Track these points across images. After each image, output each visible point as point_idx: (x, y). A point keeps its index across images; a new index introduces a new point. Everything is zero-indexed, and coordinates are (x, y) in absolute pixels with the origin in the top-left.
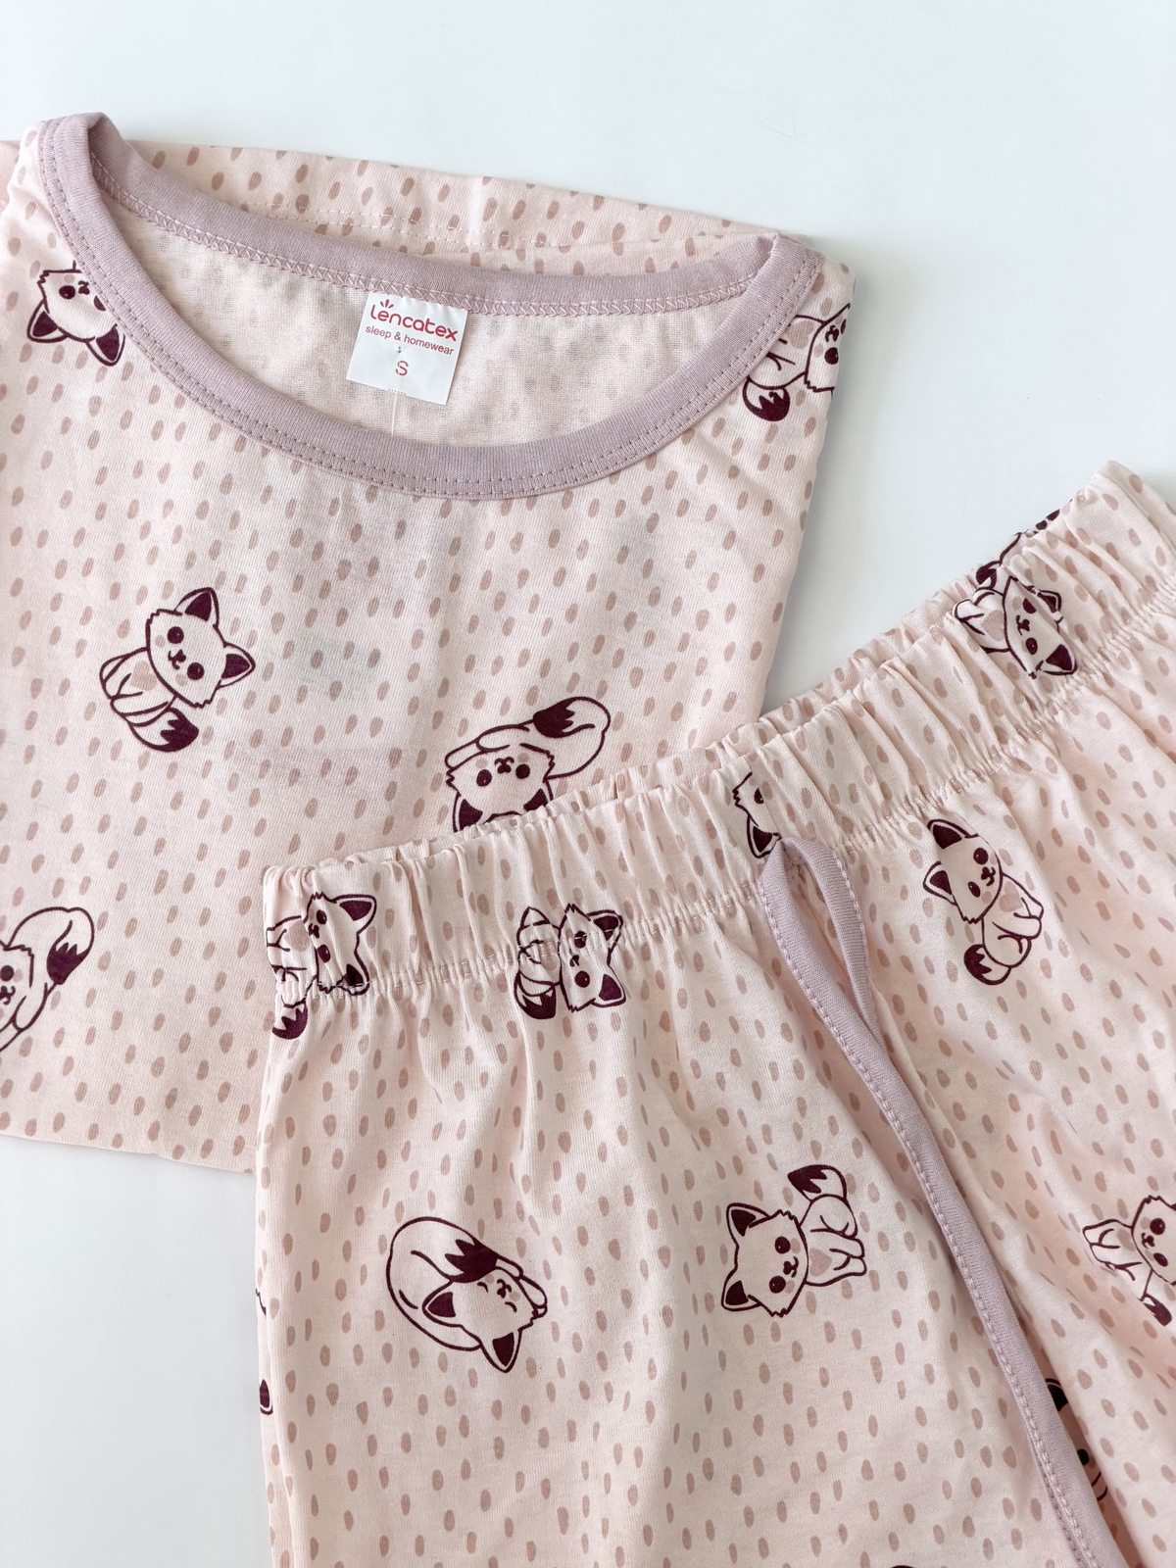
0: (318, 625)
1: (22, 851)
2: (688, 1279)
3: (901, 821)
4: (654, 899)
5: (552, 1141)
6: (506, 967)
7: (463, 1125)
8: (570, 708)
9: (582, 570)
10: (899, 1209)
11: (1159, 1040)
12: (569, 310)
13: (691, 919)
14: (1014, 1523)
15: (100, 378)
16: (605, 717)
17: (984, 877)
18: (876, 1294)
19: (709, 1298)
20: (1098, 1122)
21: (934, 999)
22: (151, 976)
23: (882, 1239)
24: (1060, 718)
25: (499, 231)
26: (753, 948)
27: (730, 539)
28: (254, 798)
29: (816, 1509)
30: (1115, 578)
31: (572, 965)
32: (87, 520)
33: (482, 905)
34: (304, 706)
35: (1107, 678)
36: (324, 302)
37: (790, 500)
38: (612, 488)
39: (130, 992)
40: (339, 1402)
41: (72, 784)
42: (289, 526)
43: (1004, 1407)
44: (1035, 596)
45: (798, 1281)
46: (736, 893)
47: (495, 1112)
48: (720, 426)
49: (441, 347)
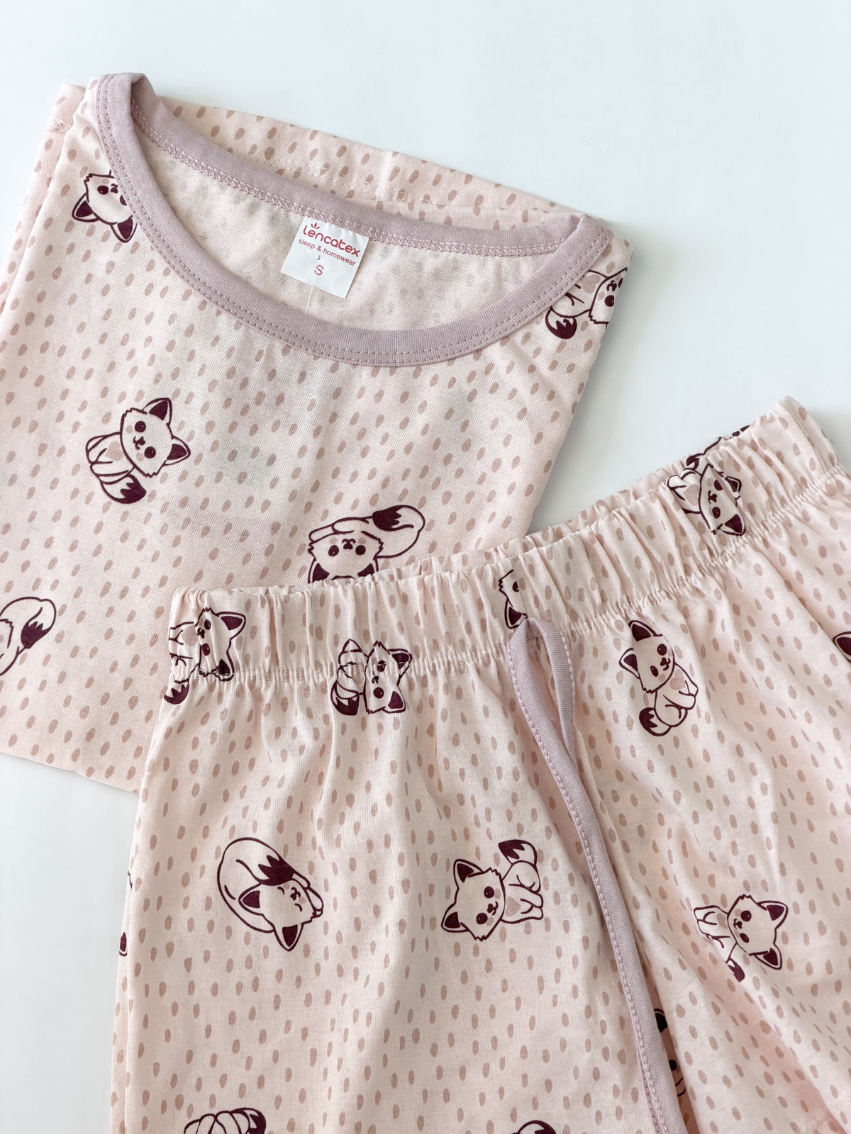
0: (235, 434)
1: (16, 558)
2: (420, 904)
3: (611, 618)
4: (435, 646)
5: (341, 798)
6: (328, 677)
7: (283, 779)
8: (399, 512)
9: (419, 420)
10: (571, 878)
11: (764, 788)
12: (437, 246)
13: (459, 663)
14: (618, 1102)
15: (116, 249)
16: (421, 521)
17: (662, 664)
18: (547, 933)
19: (433, 920)
20: (714, 838)
21: (615, 742)
22: (89, 651)
23: (557, 897)
24: (729, 564)
25: (399, 189)
26: (498, 689)
27: (524, 412)
28: (176, 542)
29: (486, 1074)
30: (780, 476)
31: (373, 682)
32: (93, 342)
33: (318, 633)
34: (219, 485)
35: (765, 541)
36: (273, 219)
37: (567, 394)
38: (449, 368)
39: (73, 660)
40: (173, 955)
41: (56, 517)
42: (227, 364)
43: (623, 1022)
44: (723, 479)
45: (496, 918)
46: (492, 650)
47: (306, 773)
48: (527, 337)
49: (347, 260)
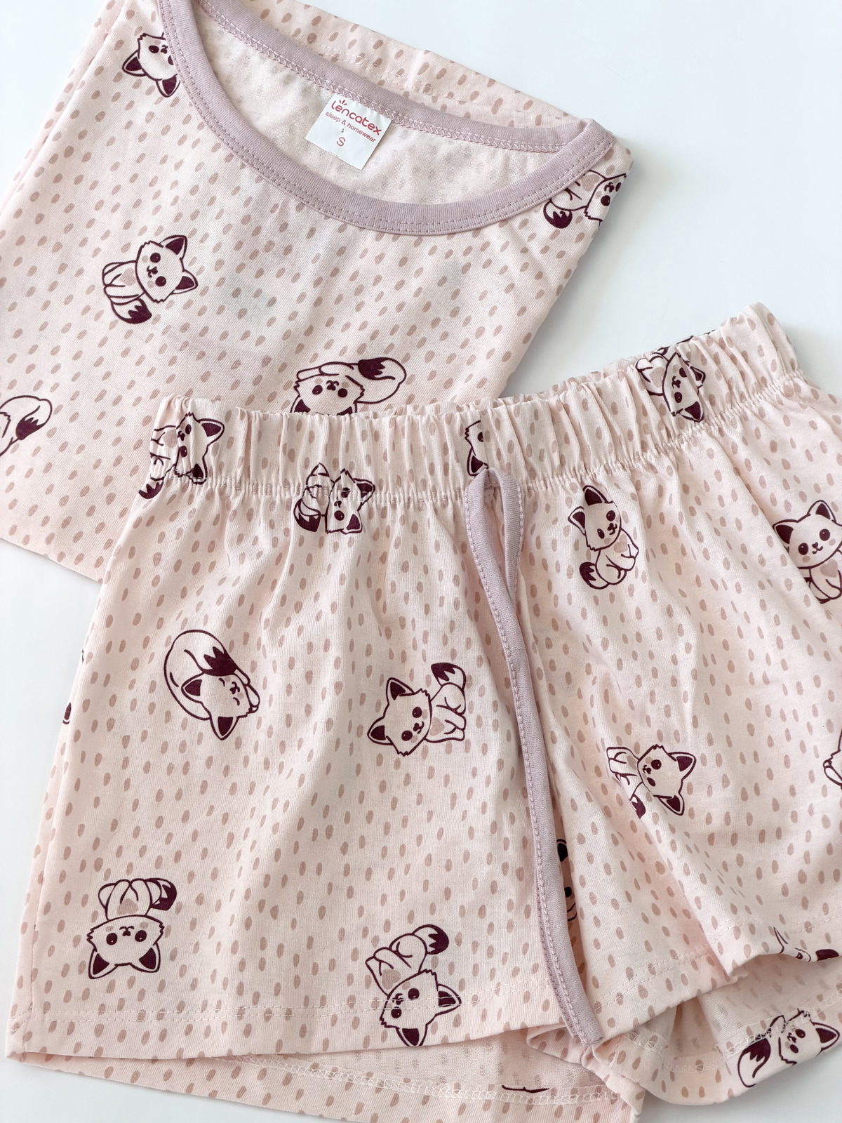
0: (243, 274)
1: (24, 360)
2: (350, 709)
3: (567, 480)
4: (399, 481)
5: (290, 605)
6: (294, 495)
7: (238, 579)
8: (383, 363)
9: (414, 284)
10: (495, 705)
11: (688, 648)
12: (453, 135)
13: (418, 502)
14: (511, 916)
15: (157, 103)
16: (403, 375)
17: (609, 529)
18: (466, 755)
19: (360, 728)
20: (635, 686)
21: (554, 592)
22: (76, 448)
23: (479, 721)
24: (684, 447)
25: (425, 83)
26: (452, 529)
27: (511, 286)
28: (173, 361)
29: (390, 878)
30: (743, 374)
31: (335, 505)
32: (124, 181)
33: (291, 455)
34: (220, 317)
35: (720, 430)
36: (305, 92)
37: (554, 276)
38: (448, 242)
39: (61, 453)
40: (113, 730)
41: (66, 329)
42: (244, 211)
43: (525, 843)
44: (689, 368)
45: (420, 737)
46: (451, 493)
47: (260, 575)
48: (524, 224)
49: (368, 136)
